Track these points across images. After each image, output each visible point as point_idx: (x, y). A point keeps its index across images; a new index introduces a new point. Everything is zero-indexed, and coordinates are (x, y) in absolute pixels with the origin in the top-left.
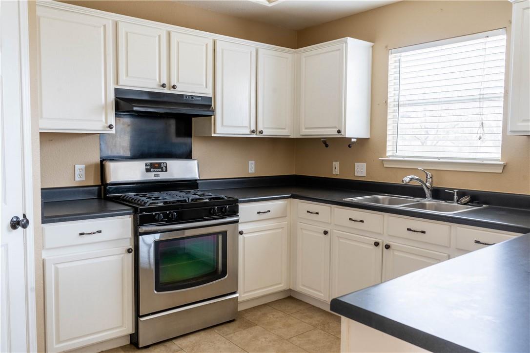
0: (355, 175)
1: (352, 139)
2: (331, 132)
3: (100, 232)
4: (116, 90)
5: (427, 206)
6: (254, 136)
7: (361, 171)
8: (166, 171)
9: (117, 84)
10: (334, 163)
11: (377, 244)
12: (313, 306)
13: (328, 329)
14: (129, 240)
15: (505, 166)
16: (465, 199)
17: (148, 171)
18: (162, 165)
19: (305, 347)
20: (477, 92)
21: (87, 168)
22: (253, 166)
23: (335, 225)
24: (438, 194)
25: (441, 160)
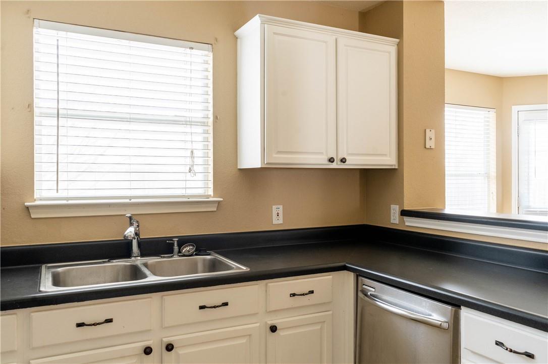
11: (147, 350)
15: (219, 203)
16: (187, 249)
25: (133, 201)
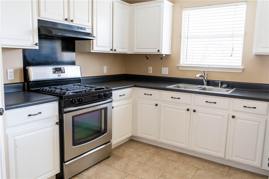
0: (162, 74)
1: (164, 55)
2: (154, 51)
3: (40, 113)
4: (39, 20)
5: (206, 89)
6: (111, 52)
7: (165, 72)
8: (64, 72)
9: (39, 16)
10: (149, 67)
11: (188, 110)
12: (146, 143)
13: (161, 155)
14: (56, 116)
15: (243, 69)
16: (224, 86)
17: (54, 72)
18: (62, 69)
19: (155, 167)
20: (231, 33)
21: (15, 71)
22: (106, 69)
23: (162, 101)
24: (209, 83)
25: (210, 66)
